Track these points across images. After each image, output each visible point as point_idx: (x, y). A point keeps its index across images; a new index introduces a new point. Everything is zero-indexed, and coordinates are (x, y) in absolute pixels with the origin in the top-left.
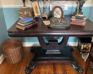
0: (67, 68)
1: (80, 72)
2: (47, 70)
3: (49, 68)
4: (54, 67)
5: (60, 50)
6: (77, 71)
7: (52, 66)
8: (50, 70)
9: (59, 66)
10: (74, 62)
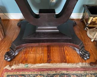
0: (66, 52)
1: (86, 59)
2: (38, 56)
3: (41, 52)
4: (48, 50)
5: (59, 26)
6: (81, 56)
7: (46, 49)
8: (43, 54)
9: (55, 48)
10: (79, 45)
